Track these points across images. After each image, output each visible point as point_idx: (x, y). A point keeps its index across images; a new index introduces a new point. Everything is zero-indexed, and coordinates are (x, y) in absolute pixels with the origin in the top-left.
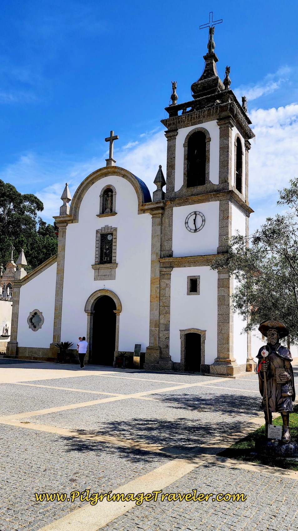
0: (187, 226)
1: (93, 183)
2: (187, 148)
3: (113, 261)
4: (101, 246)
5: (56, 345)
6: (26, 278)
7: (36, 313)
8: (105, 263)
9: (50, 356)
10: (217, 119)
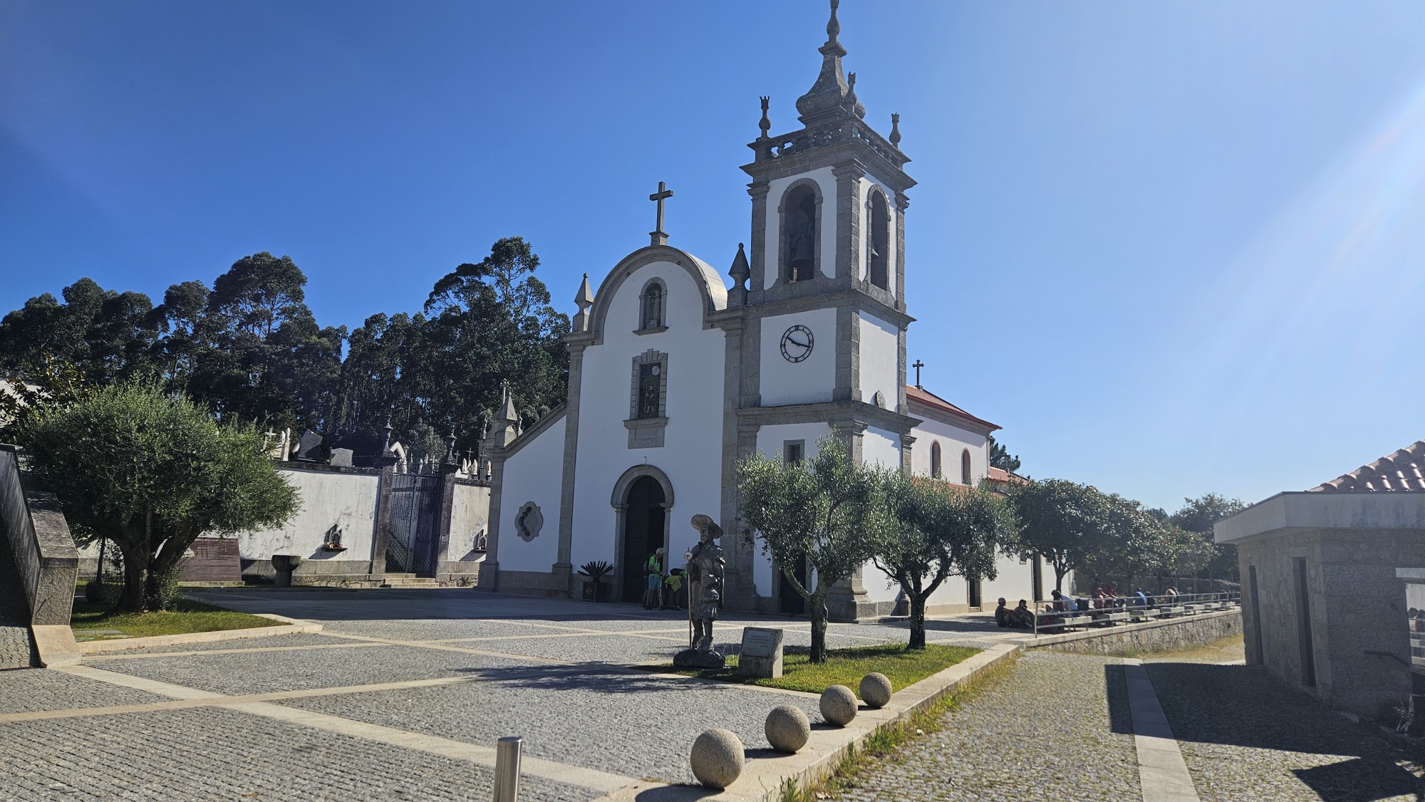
0: (784, 351)
1: (629, 274)
2: (783, 214)
3: (660, 414)
4: (641, 385)
5: (563, 565)
6: (514, 444)
7: (529, 509)
8: (648, 416)
9: (552, 586)
10: (833, 165)
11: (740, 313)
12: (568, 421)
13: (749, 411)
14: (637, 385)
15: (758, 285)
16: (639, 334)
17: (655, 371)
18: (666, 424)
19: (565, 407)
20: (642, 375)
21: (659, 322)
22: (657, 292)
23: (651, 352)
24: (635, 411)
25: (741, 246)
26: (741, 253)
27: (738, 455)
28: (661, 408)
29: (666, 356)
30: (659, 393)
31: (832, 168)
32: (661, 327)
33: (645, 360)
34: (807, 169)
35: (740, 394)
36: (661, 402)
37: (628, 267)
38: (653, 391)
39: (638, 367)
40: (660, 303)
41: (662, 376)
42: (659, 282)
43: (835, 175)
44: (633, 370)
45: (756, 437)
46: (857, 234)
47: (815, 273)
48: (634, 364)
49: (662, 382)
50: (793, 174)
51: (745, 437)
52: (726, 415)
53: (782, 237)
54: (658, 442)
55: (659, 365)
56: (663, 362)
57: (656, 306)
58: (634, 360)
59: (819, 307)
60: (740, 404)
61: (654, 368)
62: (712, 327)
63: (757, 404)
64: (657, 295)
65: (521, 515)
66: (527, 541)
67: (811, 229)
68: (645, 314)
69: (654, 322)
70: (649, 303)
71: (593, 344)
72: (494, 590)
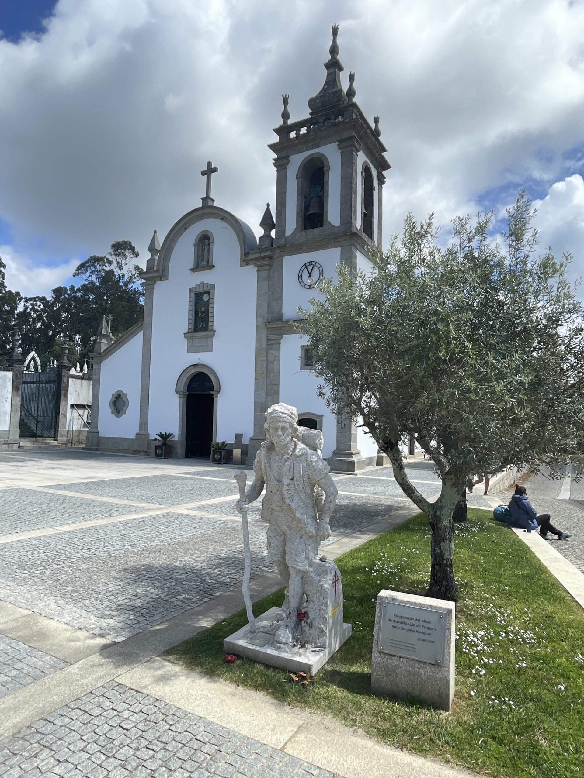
0: (301, 280)
1: (186, 229)
2: (300, 180)
3: (209, 328)
4: (196, 307)
5: (142, 435)
6: (107, 351)
7: (119, 395)
8: (201, 330)
9: (136, 448)
10: (338, 141)
11: (268, 253)
12: (144, 334)
13: (276, 325)
14: (193, 308)
15: (281, 233)
16: (194, 272)
17: (206, 297)
18: (214, 335)
19: (142, 325)
20: (196, 300)
21: (208, 262)
22: (207, 241)
23: (202, 284)
24: (192, 326)
25: (268, 205)
27: (267, 357)
28: (210, 324)
29: (213, 287)
30: (208, 313)
31: (337, 143)
32: (210, 266)
33: (198, 290)
34: (318, 146)
35: (268, 312)
36: (210, 319)
37: (185, 224)
38: (204, 312)
39: (193, 295)
40: (209, 249)
41: (211, 301)
42: (208, 234)
43: (340, 148)
44: (190, 297)
45: (280, 343)
46: (356, 193)
47: (324, 223)
48: (190, 293)
49: (211, 305)
50: (308, 150)
51: (272, 344)
52: (257, 327)
53: (299, 197)
54: (209, 349)
55: (208, 293)
56: (211, 291)
57: (206, 251)
58: (191, 290)
59: (327, 248)
60: (268, 320)
61: (205, 295)
62: (247, 264)
63: (280, 318)
64: (207, 243)
65: (114, 399)
66: (118, 417)
67: (321, 191)
68: (198, 257)
69: (204, 263)
70: (201, 249)
71: (161, 280)
72: (97, 450)
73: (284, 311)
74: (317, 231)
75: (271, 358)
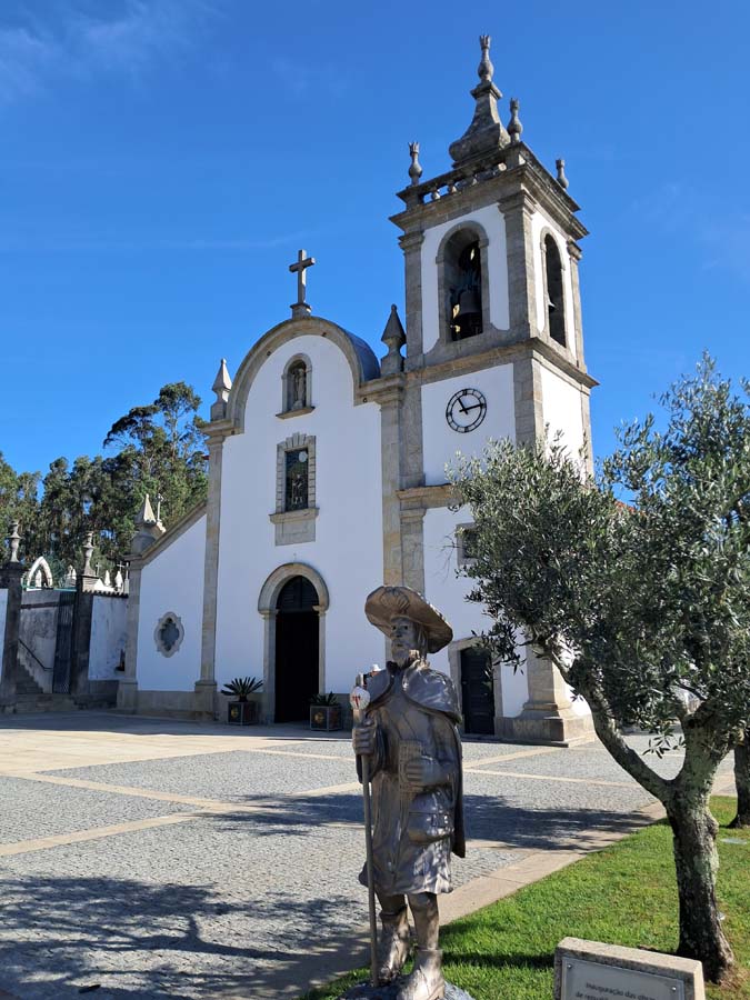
0: (450, 420)
1: (269, 354)
2: (442, 265)
3: (309, 504)
4: (287, 474)
5: (206, 684)
6: (151, 550)
7: (169, 621)
8: (296, 508)
9: (196, 707)
10: (499, 201)
12: (209, 520)
13: (414, 492)
14: (283, 474)
15: (416, 349)
16: (283, 418)
17: (302, 457)
18: (317, 514)
19: (205, 505)
20: (288, 462)
23: (297, 437)
24: (282, 504)
25: (394, 308)
26: (394, 316)
27: (402, 545)
28: (310, 498)
29: (313, 439)
30: (307, 481)
31: (498, 204)
33: (290, 448)
34: (467, 211)
35: (402, 475)
36: (310, 491)
37: (268, 346)
38: (300, 480)
39: (283, 454)
41: (310, 462)
43: (502, 212)
44: (278, 457)
45: (422, 522)
46: (533, 278)
47: (484, 327)
48: (278, 451)
49: (310, 469)
50: (451, 219)
51: (409, 524)
52: (385, 499)
53: (443, 291)
54: (309, 536)
55: (306, 450)
56: (311, 447)
58: (279, 447)
59: (490, 365)
60: (401, 486)
61: (301, 453)
62: (365, 401)
63: (421, 484)
65: (161, 627)
66: (167, 656)
67: (476, 279)
71: (233, 433)
72: (134, 713)
73: (427, 469)
74: (473, 341)
75: (408, 547)
